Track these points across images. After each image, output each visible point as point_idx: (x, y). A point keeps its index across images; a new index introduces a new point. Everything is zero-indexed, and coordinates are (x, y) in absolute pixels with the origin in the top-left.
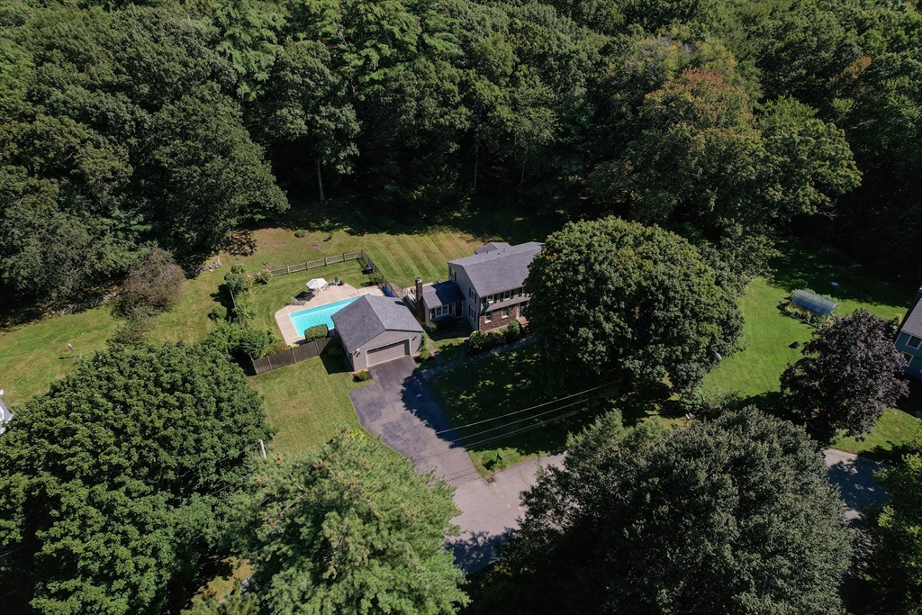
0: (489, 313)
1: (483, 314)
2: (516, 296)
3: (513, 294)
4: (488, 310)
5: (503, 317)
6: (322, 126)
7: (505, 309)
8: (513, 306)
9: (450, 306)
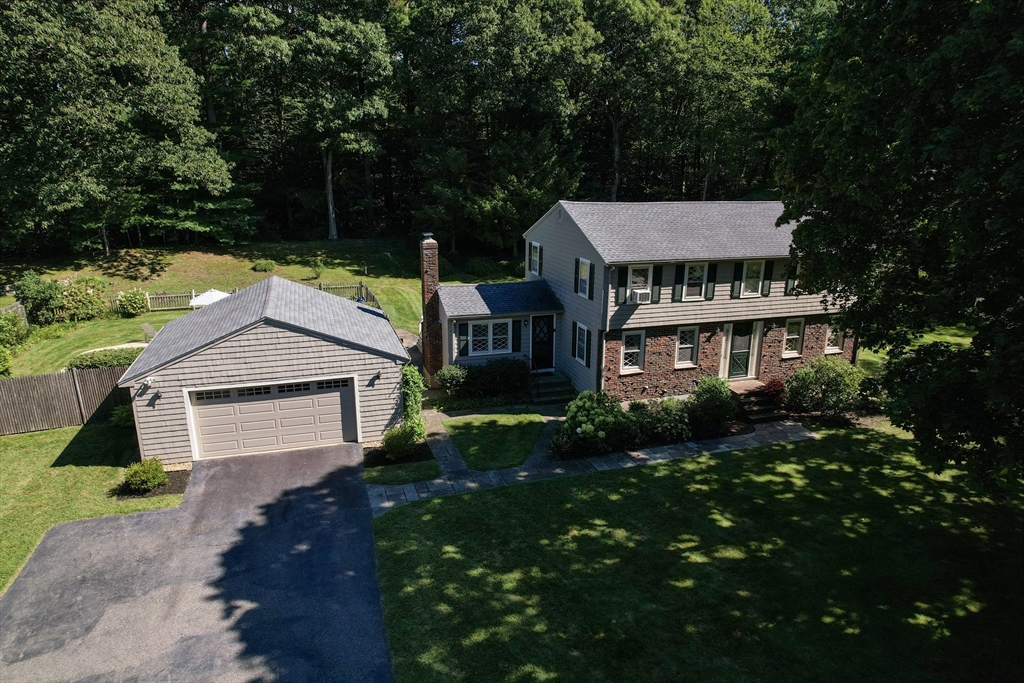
0: (633, 339)
1: (615, 334)
2: (723, 290)
3: (713, 278)
4: (633, 322)
5: (678, 365)
6: (318, 50)
7: (685, 333)
8: (711, 328)
9: (517, 325)
